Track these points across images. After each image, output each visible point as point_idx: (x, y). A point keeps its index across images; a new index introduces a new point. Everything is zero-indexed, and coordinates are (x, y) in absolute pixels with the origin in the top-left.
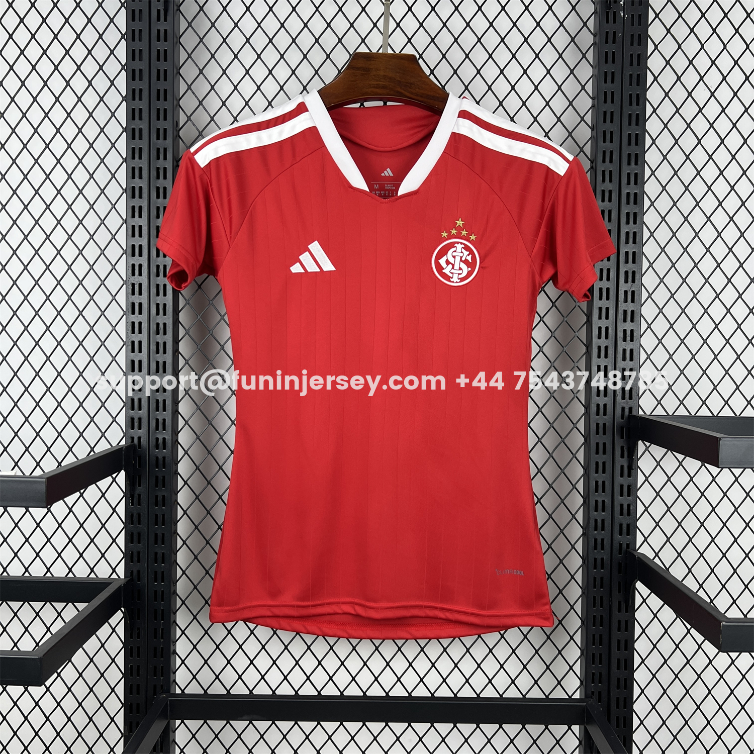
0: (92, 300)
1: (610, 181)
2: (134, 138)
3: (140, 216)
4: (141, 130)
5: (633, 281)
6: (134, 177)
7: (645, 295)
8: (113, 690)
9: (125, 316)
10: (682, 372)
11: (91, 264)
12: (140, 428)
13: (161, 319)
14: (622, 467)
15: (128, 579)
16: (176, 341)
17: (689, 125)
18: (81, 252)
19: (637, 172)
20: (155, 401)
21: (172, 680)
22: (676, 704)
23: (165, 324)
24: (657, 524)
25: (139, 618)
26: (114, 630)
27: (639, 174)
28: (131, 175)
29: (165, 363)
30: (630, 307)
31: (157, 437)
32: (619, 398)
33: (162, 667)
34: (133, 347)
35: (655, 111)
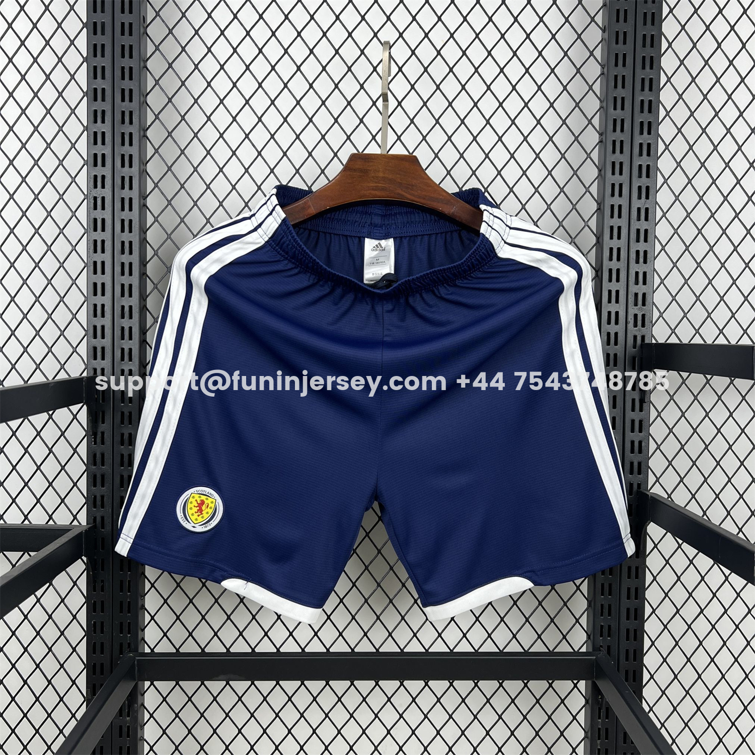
0: (49, 217)
1: (623, 87)
2: (95, 33)
3: (103, 122)
4: (103, 24)
5: (647, 197)
6: (95, 78)
7: (659, 214)
8: (74, 650)
9: (86, 234)
10: (698, 298)
11: (49, 176)
12: (103, 359)
13: (126, 237)
14: (633, 400)
15: (90, 526)
16: (143, 263)
17: (708, 28)
18: (36, 163)
19: (651, 77)
20: (120, 328)
21: (140, 638)
22: (689, 657)
23: (131, 243)
24: (670, 463)
25: (103, 570)
26: (75, 583)
27: (654, 80)
28: (92, 75)
29: (131, 286)
30: (643, 225)
31: (123, 368)
32: (631, 325)
33: (129, 623)
34: (95, 268)
35: (671, 11)
